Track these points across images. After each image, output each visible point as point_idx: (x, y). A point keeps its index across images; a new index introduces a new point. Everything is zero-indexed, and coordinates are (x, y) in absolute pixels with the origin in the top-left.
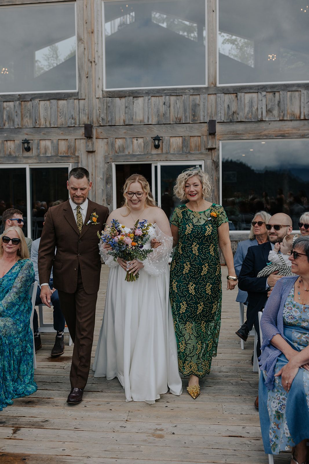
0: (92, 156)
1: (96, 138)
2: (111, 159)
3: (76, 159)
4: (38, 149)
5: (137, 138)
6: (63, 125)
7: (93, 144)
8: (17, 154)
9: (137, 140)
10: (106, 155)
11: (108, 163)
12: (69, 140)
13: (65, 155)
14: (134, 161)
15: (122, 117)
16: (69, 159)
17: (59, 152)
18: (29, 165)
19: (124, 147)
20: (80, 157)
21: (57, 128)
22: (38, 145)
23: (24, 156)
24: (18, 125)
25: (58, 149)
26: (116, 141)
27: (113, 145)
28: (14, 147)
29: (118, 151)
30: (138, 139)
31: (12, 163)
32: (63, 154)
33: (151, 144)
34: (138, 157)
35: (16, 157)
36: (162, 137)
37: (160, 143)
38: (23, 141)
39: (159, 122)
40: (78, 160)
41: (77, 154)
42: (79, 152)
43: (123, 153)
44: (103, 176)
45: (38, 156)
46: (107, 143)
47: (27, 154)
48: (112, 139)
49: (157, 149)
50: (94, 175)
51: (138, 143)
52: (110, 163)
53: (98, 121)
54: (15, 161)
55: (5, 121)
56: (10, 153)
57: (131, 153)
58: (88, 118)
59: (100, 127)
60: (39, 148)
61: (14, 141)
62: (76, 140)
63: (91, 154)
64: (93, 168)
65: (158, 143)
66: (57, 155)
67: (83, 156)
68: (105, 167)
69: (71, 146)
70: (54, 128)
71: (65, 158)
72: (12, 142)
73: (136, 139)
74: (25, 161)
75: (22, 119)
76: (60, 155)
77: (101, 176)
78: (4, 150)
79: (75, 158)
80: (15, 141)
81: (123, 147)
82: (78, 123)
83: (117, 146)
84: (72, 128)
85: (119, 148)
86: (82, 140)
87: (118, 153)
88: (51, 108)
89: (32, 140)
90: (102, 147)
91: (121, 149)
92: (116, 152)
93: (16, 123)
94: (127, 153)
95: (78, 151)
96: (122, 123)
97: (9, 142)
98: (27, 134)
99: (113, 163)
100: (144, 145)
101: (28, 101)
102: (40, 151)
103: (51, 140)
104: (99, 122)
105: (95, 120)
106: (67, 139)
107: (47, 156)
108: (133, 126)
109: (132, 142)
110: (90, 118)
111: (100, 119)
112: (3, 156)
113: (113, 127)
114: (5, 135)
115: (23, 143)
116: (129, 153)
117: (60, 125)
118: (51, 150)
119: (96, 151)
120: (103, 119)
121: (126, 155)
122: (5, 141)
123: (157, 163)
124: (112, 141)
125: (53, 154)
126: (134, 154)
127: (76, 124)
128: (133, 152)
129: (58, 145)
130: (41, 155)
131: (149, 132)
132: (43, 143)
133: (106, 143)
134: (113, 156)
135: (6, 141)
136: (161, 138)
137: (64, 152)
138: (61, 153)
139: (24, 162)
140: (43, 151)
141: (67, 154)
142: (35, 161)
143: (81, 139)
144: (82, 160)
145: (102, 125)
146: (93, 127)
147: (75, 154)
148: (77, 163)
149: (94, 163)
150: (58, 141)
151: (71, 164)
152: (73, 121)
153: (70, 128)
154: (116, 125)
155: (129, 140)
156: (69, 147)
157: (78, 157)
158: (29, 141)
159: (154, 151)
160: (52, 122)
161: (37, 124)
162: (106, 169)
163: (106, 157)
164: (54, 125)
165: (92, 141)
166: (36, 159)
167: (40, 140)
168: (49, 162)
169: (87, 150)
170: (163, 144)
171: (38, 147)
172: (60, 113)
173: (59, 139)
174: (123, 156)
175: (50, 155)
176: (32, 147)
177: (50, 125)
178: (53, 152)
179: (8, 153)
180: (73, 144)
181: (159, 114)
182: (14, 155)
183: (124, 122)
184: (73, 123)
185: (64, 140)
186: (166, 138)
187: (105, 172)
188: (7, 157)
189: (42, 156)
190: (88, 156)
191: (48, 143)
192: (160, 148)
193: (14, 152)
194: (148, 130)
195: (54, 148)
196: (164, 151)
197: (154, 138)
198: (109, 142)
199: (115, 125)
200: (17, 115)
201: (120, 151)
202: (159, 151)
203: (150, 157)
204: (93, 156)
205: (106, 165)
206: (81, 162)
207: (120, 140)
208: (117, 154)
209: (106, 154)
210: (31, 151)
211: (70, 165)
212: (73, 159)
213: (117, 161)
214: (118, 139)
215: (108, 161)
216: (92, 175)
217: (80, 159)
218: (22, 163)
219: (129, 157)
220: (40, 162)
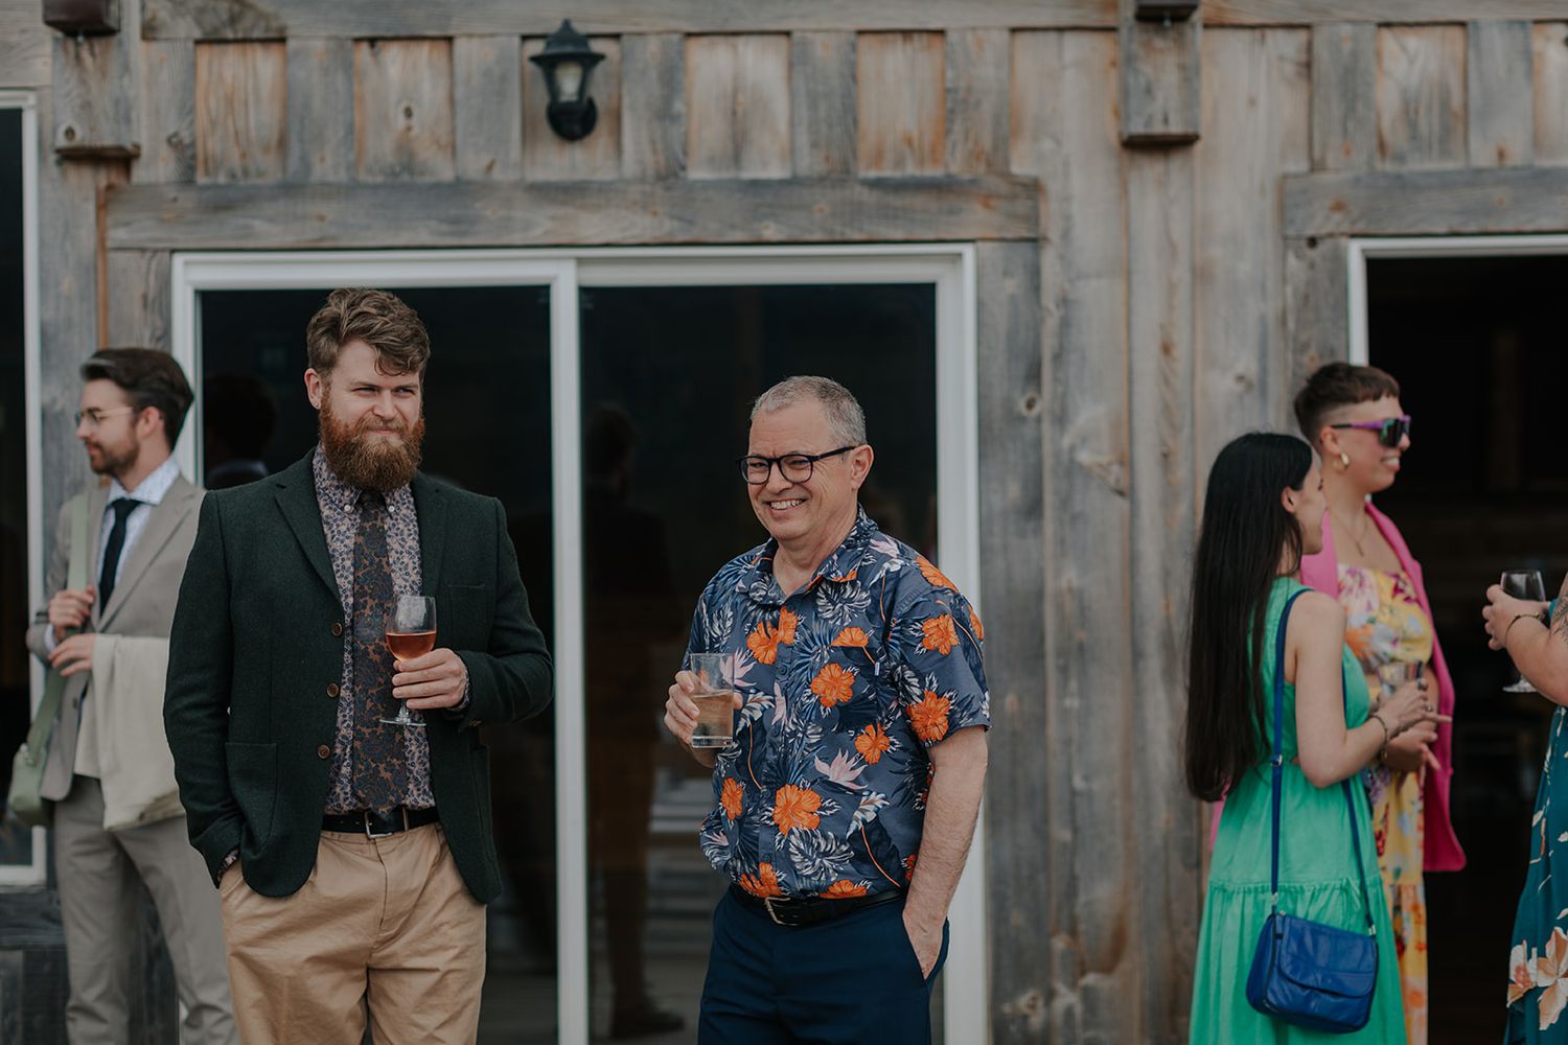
0: (1163, 184)
1: (1205, 24)
2: (1339, 207)
3: (1022, 206)
4: (664, 114)
8: (473, 165)
10: (1285, 177)
11: (1312, 242)
12: (952, 37)
13: (911, 170)
16: (952, 212)
17: (866, 146)
18: (581, 261)
19: (1456, 101)
20: (1053, 187)
22: (672, 77)
23: (539, 174)
25: (850, 114)
26: (1378, 54)
27: (1354, 85)
28: (442, 93)
29: (1397, 138)
32: (899, 163)
35: (460, 188)
38: (537, 47)
40: (1033, 219)
41: (1021, 167)
42: (1047, 145)
43: (1445, 153)
44: (1263, 356)
45: (670, 174)
46: (1308, 66)
47: (559, 162)
48: (1346, 30)
50: (1181, 351)
52: (1324, 247)
54: (455, 221)
56: (405, 148)
57: (1518, 154)
60: (677, 107)
61: (449, 39)
62: (1022, 40)
63: (1151, 169)
64: (1171, 288)
66: (840, 174)
67: (1078, 185)
68: (1284, 280)
69: (969, 90)
71: (919, 201)
72: (424, 49)
74: (543, 222)
76: (873, 174)
77: (1247, 364)
78: (350, 129)
79: (1013, 197)
80: (461, 45)
81: (1445, 105)
83: (1387, 99)
85: (1409, 113)
86: (1070, 39)
87: (1400, 158)
89: (616, 36)
90: (1252, 102)
91: (1428, 124)
92: (1382, 147)
94: (1483, 157)
95: (1036, 138)
97: (393, 54)
99: (1347, 247)
102: (686, 134)
103: (787, 34)
106: (941, 32)
107: (756, 185)
109: (1530, 60)
112: (342, 176)
115: (548, 64)
116: (1501, 155)
118: (782, 126)
119: (1204, 142)
121: (1480, 171)
122: (358, 40)
124: (1347, 47)
125: (809, 163)
126: (1546, 163)
128: (1537, 142)
129: (854, 78)
130: (697, 173)
132: (710, 65)
133: (1289, 69)
134: (1357, 180)
135: (372, 41)
137: (909, 142)
138: (878, 158)
139: (535, 235)
140: (710, 131)
142: (643, 226)
143: (1060, 30)
144: (1068, 218)
147: (1007, 162)
148: (1026, 248)
150: (854, 47)
151: (968, 251)
155: (1497, 44)
156: (954, 104)
157: (1033, 188)
158: (597, 46)
162: (1290, 300)
163: (1286, 197)
166: (645, 205)
167: (689, 35)
168: (770, 232)
171: (667, 100)
173: (861, 33)
174: (1445, 182)
175: (776, 172)
176: (618, 97)
178: (803, 140)
179: (381, 147)
180: (987, 73)
182: (446, 174)
185: (907, 34)
187: (1284, 322)
188: (375, 187)
189: (706, 185)
191: (763, 65)
193: (448, 147)
195: (813, 106)
198: (1322, 52)
201: (1414, 136)
205: (1292, 261)
206: (1066, 235)
207: (1414, 41)
208: (1389, 167)
209: (1293, 168)
210: (601, 136)
211: (959, 255)
212: (986, 205)
213: (1391, 230)
214: (1397, 31)
215: (1310, 232)
216: (1167, 349)
217: (1051, 212)
218: (517, 239)
219: (1500, 193)
220: (680, 238)
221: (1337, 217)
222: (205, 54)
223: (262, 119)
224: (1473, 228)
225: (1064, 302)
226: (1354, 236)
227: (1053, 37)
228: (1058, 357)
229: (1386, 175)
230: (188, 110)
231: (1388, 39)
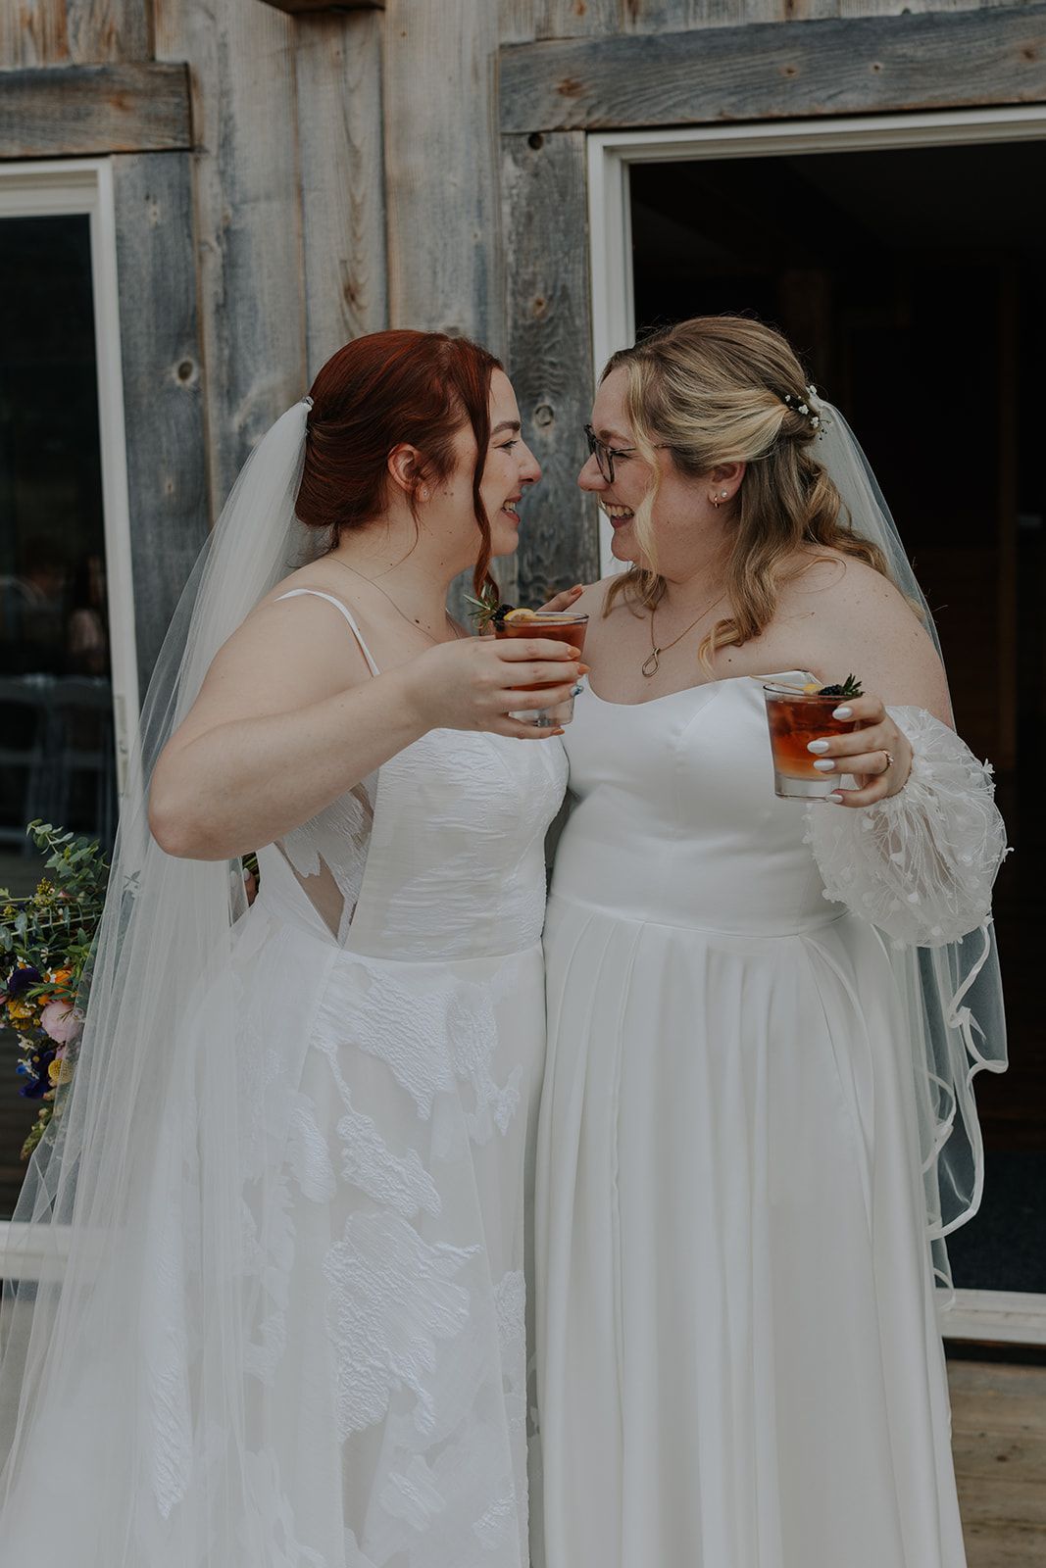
0: (340, 66)
2: (570, 89)
3: (166, 105)
10: (508, 47)
11: (535, 140)
13: (33, 62)
14: (852, 101)
16: (78, 117)
20: (207, 78)
32: (19, 53)
34: (905, 48)
40: (184, 120)
41: (169, 51)
42: (198, 18)
43: (717, 5)
44: (481, 301)
50: (370, 292)
52: (554, 144)
64: (355, 210)
67: (239, 74)
68: (498, 199)
71: (38, 103)
79: (152, 94)
87: (656, 14)
92: (631, 1)
94: (765, 8)
95: (185, 13)
99: (597, 143)
116: (790, 4)
119: (393, 4)
121: (761, 28)
126: (852, 11)
134: (594, 50)
137: (30, 24)
141: (65, 51)
144: (227, 120)
147: (150, 43)
148: (171, 161)
149: (367, 144)
151: (104, 168)
157: (184, 78)
162: (507, 223)
163: (507, 75)
187: (501, 253)
190: (294, 62)
204: (360, 67)
205: (509, 165)
206: (226, 143)
208: (642, 29)
209: (513, 37)
211: (95, 174)
212: (120, 105)
213: (641, 121)
215: (533, 128)
216: (351, 294)
217: (206, 108)
219: (787, 60)
221: (569, 103)
224: (751, 112)
225: (228, 234)
226: (590, 131)
228: (223, 308)
229: (634, 40)
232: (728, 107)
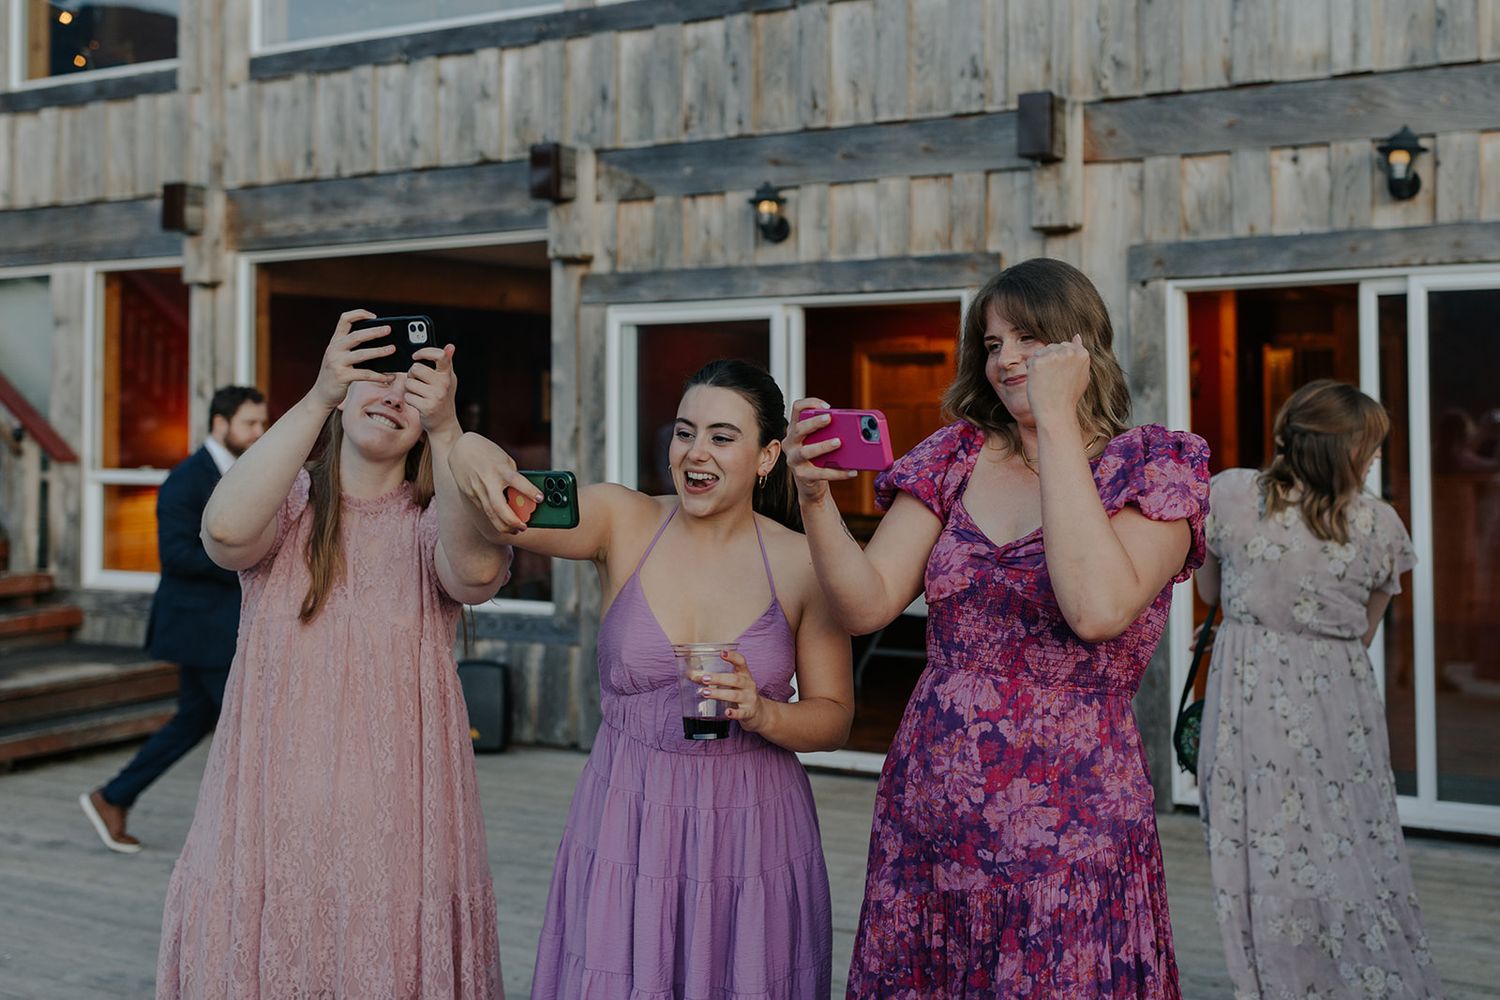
0: (1064, 252)
1: (1086, 162)
2: (1160, 262)
3: (991, 268)
4: (820, 226)
5: (1295, 147)
6: (930, 107)
7: (1063, 191)
8: (733, 258)
9: (1295, 160)
10: (1134, 247)
11: (1144, 283)
12: (957, 178)
13: (938, 251)
14: (1277, 268)
15: (1218, 49)
16: (957, 273)
17: (915, 238)
19: (1228, 199)
20: (1009, 257)
21: (905, 126)
22: (823, 206)
23: (762, 261)
24: (740, 122)
25: (908, 223)
26: (1183, 173)
27: (1168, 193)
28: (722, 222)
29: (1194, 220)
30: (1303, 153)
31: (711, 295)
32: (931, 248)
33: (1369, 182)
34: (1300, 248)
35: (727, 271)
36: (1433, 136)
37: (1423, 168)
39: (1413, 57)
41: (992, 247)
42: (1006, 233)
43: (1220, 228)
45: (822, 259)
46: (1141, 182)
47: (771, 254)
48: (1164, 162)
49: (1404, 205)
51: (1299, 174)
52: (1152, 285)
53: (1097, 81)
54: (724, 286)
55: (691, 108)
56: (706, 250)
57: (1261, 228)
58: (1048, 67)
59: (1107, 107)
60: (825, 222)
61: (724, 193)
62: (993, 178)
63: (1057, 244)
65: (1409, 166)
66: (902, 256)
68: (1129, 305)
69: (964, 206)
70: (893, 127)
71: (940, 268)
72: (714, 198)
73: (1289, 153)
75: (758, 95)
76: (919, 251)
78: (681, 241)
79: (986, 264)
80: (729, 195)
81: (1222, 200)
82: (999, 96)
83: (1189, 198)
84: (973, 120)
85: (1201, 207)
86: (1017, 175)
87: (1196, 232)
88: (878, 34)
89: (797, 187)
90: (1114, 205)
91: (1213, 212)
92: (1187, 227)
93: (731, 114)
94: (1241, 230)
95: (999, 229)
96: (1218, 80)
97: (702, 202)
98: (776, 163)
99: (1170, 284)
100: (1333, 183)
101: (784, 9)
102: (830, 237)
103: (876, 181)
104: (1099, 83)
105: (1080, 73)
106: (951, 176)
107: (860, 262)
108: (1273, 88)
109: (1269, 170)
110: (1054, 64)
111: (1107, 69)
112: (677, 267)
113: (1169, 99)
114: (688, 170)
115: (756, 202)
116: (1252, 228)
117: (920, 110)
118: (876, 230)
119: (1086, 229)
120: (1118, 65)
121: (1239, 239)
122: (685, 195)
123: (1405, 277)
124: (1165, 171)
126: (1277, 232)
127: (991, 101)
128: (1271, 223)
129: (909, 202)
130: (836, 258)
131: (1362, 112)
132: (841, 199)
133: (1134, 184)
134: (1170, 245)
135: (692, 195)
136: (1424, 143)
137: (936, 236)
138: (921, 246)
139: (761, 292)
140: (840, 235)
141: (951, 247)
142: (809, 285)
143: (1013, 170)
145: (1114, 93)
146: (1068, 108)
147: (985, 245)
150: (909, 186)
152: (977, 87)
153: (963, 122)
154: (1186, 87)
155: (1250, 164)
156: (957, 214)
157: (998, 258)
158: (783, 194)
159: (1389, 216)
160: (882, 98)
161: (817, 112)
162: (1132, 317)
163: (1133, 258)
164: (892, 111)
165: (1058, 175)
167: (831, 184)
168: (868, 287)
169: (1036, 223)
170: (1442, 171)
171: (820, 219)
172: (921, 54)
173: (912, 179)
174: (1220, 245)
175: (870, 256)
176: (797, 220)
177: (875, 113)
178: (884, 236)
179: (696, 250)
180: (975, 196)
181: (1414, 17)
182: (722, 263)
183: (1229, 69)
184: (975, 94)
185: (936, 177)
186: (1457, 138)
188: (692, 271)
189: (838, 263)
191: (865, 198)
192: (1422, 197)
193: (723, 249)
194: (1353, 102)
195: (889, 218)
196: (1445, 214)
197: (1385, 144)
198: (1150, 175)
199: (1179, 93)
200: (735, 79)
201: (1204, 219)
202: (1415, 213)
203: (1366, 246)
204: (1071, 252)
205: (1133, 293)
207: (1204, 163)
208: (1190, 239)
209: (1135, 242)
210: (790, 240)
211: (960, 296)
212: (972, 269)
214: (1196, 160)
215: (1143, 277)
218: (753, 294)
219: (1251, 252)
220: (827, 291)
221: (1159, 269)
222: (624, 207)
223: (645, 239)
224: (1235, 272)
226: (1168, 279)
227: (1008, 175)
229: (1187, 243)
230: (615, 235)
231: (1189, 164)
232: (1225, 270)
